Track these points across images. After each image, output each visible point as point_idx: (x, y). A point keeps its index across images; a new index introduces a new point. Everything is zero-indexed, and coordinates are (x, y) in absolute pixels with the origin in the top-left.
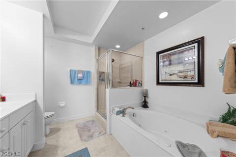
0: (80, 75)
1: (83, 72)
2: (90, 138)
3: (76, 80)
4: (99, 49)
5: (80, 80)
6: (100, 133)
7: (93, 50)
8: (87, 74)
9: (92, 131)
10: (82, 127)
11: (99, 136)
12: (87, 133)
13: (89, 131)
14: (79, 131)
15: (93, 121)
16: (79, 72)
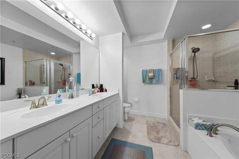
0: (151, 74)
1: (154, 71)
2: (157, 141)
3: (147, 79)
4: (174, 41)
5: (151, 79)
6: (170, 142)
7: (165, 45)
8: (158, 72)
9: (161, 135)
10: (151, 125)
11: (168, 144)
12: (155, 133)
13: (158, 132)
14: (148, 128)
15: (164, 125)
16: (150, 71)
